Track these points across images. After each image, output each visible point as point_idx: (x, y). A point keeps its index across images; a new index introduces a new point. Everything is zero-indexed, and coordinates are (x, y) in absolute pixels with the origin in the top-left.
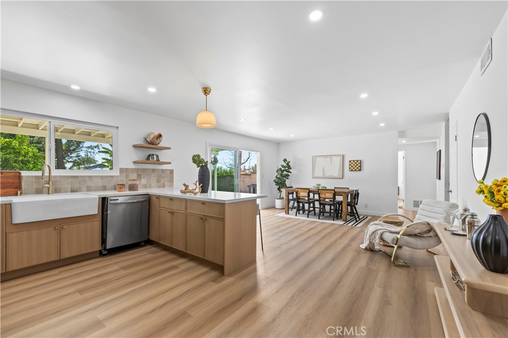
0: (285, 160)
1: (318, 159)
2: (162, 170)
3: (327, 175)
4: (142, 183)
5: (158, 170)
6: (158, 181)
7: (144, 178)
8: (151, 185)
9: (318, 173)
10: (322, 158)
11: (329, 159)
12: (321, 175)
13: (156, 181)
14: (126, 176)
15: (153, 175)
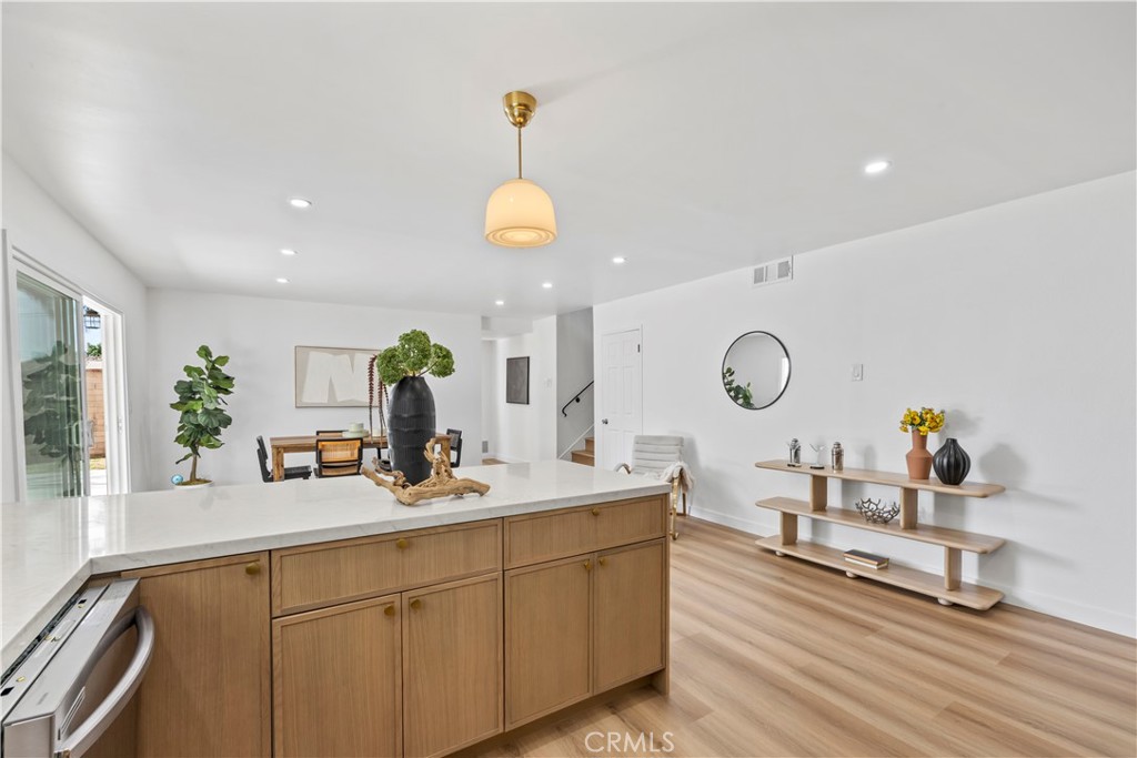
0: (205, 352)
1: (313, 355)
3: (341, 398)
9: (315, 392)
10: (327, 356)
11: (345, 357)
12: (324, 400)
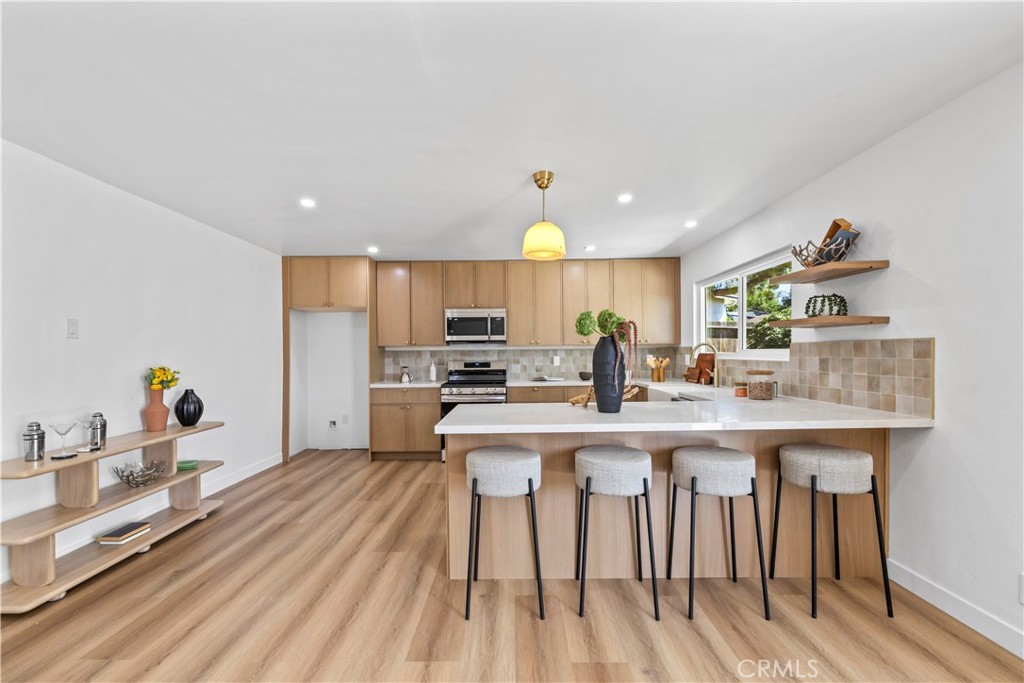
2: (883, 342)
4: (831, 386)
5: (872, 342)
6: (873, 385)
7: (834, 370)
8: (850, 394)
13: (865, 382)
14: (800, 364)
15: (857, 360)
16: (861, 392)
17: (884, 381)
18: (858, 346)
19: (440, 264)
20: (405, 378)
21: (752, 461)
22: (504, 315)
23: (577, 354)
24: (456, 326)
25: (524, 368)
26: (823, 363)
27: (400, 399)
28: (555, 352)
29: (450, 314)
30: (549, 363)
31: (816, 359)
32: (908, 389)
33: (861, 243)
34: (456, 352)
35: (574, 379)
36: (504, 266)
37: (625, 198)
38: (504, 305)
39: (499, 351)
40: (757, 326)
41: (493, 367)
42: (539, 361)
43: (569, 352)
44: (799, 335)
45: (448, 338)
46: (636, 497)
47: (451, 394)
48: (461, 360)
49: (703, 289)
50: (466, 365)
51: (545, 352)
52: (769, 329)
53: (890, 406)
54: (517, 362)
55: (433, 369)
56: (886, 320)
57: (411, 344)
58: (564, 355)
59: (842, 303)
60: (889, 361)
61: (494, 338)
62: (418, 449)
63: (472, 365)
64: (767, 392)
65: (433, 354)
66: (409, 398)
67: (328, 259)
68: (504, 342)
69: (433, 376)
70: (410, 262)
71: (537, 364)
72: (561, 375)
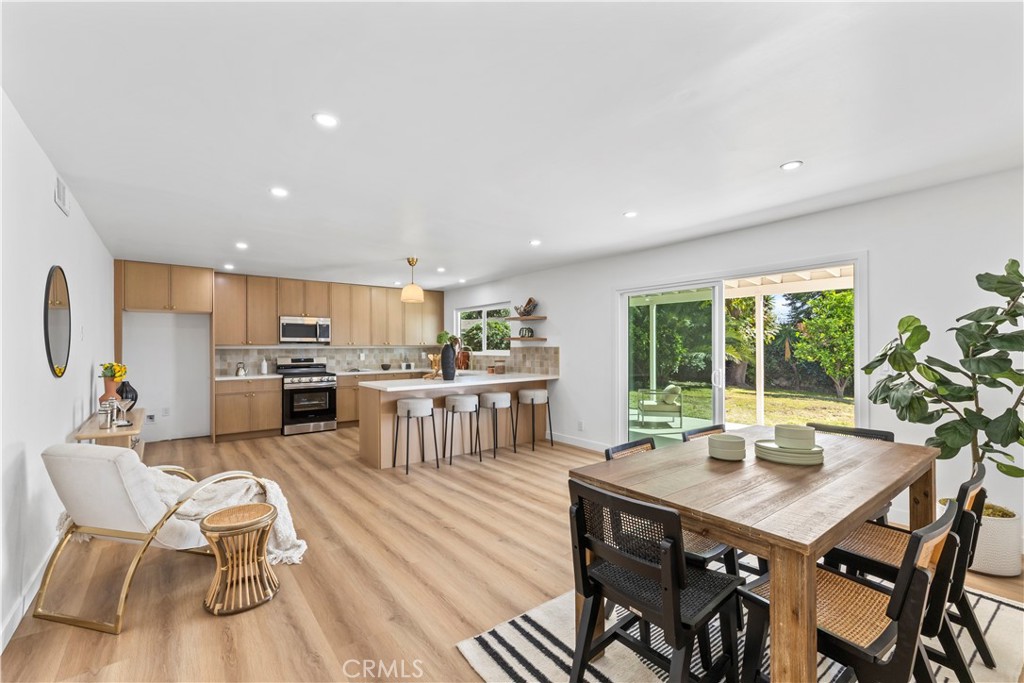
2: (545, 348)
4: (527, 366)
5: (541, 348)
6: (542, 365)
7: (528, 358)
8: (534, 368)
13: (539, 364)
14: (515, 356)
15: (537, 355)
16: (538, 368)
17: (545, 363)
18: (537, 349)
19: (274, 280)
20: (242, 372)
21: (509, 395)
22: (329, 323)
23: (376, 352)
24: (291, 330)
25: (338, 362)
26: (524, 356)
27: (245, 389)
28: (361, 350)
29: (285, 320)
30: (356, 358)
31: (521, 355)
32: (552, 365)
33: (538, 308)
34: (281, 350)
35: (375, 369)
36: (329, 287)
37: (441, 270)
38: (328, 315)
39: (319, 350)
40: (469, 332)
41: (315, 362)
42: (349, 357)
43: (371, 350)
44: (514, 344)
45: (282, 339)
46: (471, 413)
47: (293, 383)
48: (288, 357)
49: (459, 314)
50: (293, 361)
51: (354, 350)
52: (477, 334)
53: (547, 373)
54: (333, 358)
55: (265, 365)
56: (546, 340)
57: (247, 343)
58: (367, 352)
59: (532, 331)
60: (547, 356)
61: (322, 340)
62: (261, 428)
63: (299, 360)
64: (501, 371)
65: (260, 352)
66: (253, 388)
67: (170, 268)
68: (327, 343)
69: (265, 369)
70: (247, 276)
71: (348, 359)
72: (366, 367)
